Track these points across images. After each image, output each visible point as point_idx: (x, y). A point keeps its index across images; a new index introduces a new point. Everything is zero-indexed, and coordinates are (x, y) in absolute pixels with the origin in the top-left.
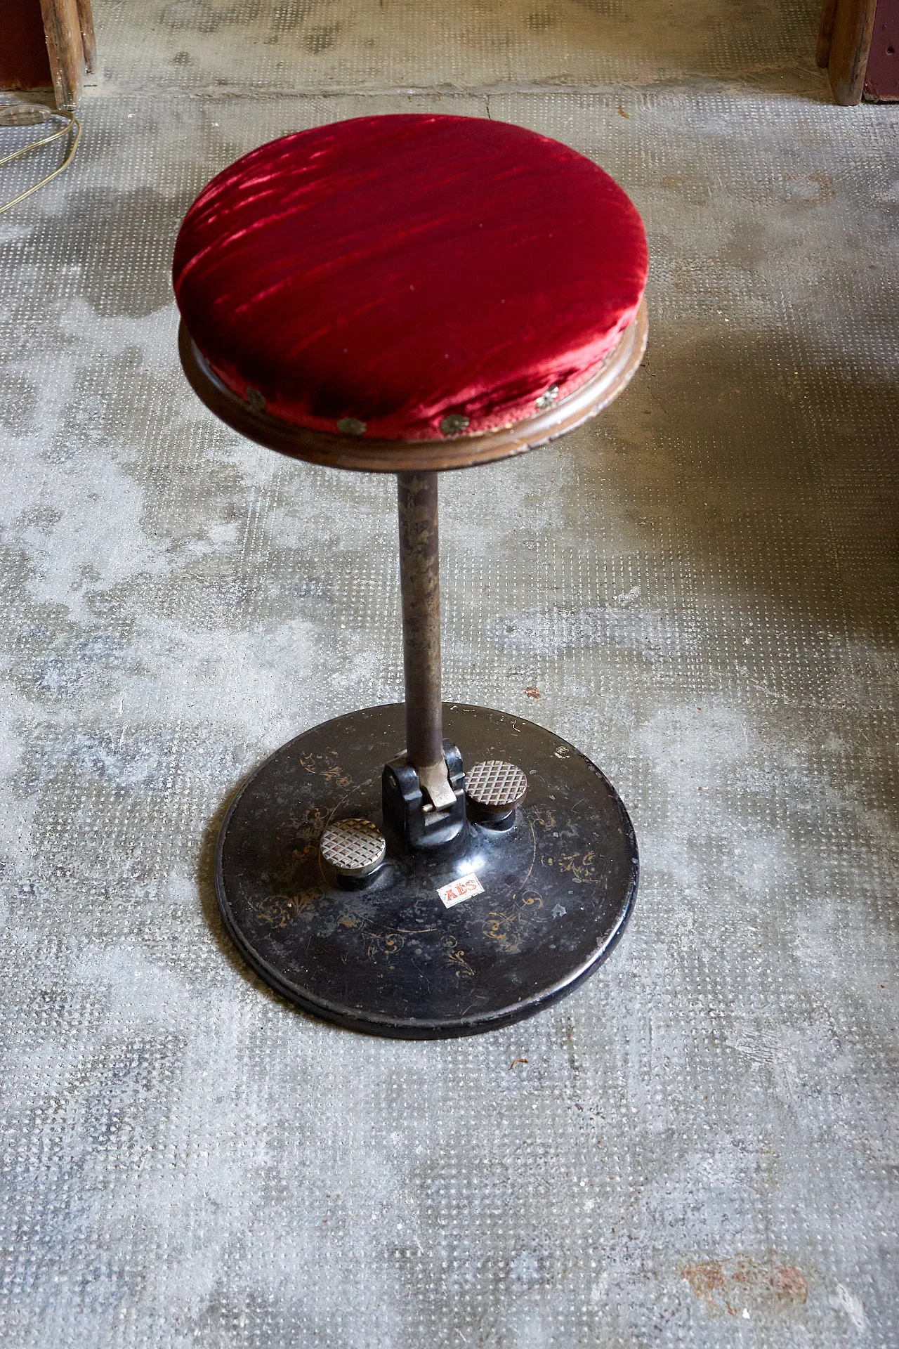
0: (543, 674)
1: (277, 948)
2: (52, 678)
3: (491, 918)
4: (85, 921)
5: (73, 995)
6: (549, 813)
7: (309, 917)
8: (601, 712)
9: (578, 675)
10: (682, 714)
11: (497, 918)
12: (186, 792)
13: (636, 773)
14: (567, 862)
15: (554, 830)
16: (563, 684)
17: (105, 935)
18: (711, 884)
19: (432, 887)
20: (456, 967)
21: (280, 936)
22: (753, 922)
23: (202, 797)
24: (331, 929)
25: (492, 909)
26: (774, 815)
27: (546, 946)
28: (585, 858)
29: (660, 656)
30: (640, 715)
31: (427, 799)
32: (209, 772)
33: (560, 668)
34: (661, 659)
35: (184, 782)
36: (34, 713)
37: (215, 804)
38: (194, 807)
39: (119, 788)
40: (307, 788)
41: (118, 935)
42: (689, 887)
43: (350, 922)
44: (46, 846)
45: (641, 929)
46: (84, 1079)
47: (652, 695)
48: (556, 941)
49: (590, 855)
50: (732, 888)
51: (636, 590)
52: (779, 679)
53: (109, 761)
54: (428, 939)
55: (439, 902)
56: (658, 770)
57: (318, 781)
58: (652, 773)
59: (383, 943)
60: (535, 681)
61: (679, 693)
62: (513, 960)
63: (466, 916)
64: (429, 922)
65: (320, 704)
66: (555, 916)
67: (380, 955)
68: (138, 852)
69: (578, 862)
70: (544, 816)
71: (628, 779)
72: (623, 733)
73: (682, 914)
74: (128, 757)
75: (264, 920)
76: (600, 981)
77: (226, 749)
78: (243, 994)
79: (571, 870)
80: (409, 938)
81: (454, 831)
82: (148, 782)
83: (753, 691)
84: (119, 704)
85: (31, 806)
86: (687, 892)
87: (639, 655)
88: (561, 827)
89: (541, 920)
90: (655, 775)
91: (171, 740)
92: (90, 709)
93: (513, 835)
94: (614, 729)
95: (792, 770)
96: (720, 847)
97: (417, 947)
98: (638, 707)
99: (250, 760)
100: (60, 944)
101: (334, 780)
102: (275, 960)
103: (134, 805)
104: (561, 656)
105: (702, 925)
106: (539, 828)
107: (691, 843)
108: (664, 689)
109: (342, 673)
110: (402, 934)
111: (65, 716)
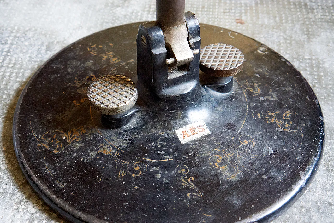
0: (246, 13)
1: (48, 169)
3: (215, 153)
6: (256, 85)
7: (77, 146)
8: (284, 32)
9: (268, 14)
11: (220, 153)
12: (11, 66)
13: (312, 66)
14: (272, 117)
15: (260, 95)
16: (258, 18)
19: (170, 128)
20: (187, 189)
21: (52, 159)
23: (21, 69)
24: (92, 155)
25: (216, 146)
27: (259, 176)
28: (284, 115)
29: (318, 6)
30: (310, 36)
31: (170, 54)
32: (29, 55)
33: (256, 10)
34: (320, 7)
35: (10, 60)
37: (28, 73)
38: (14, 74)
40: (90, 63)
43: (107, 151)
45: (330, 168)
47: (316, 25)
48: (267, 173)
49: (288, 113)
54: (166, 167)
55: (176, 140)
56: (326, 65)
57: (97, 59)
58: (323, 67)
59: (131, 168)
60: (241, 16)
62: (233, 187)
63: (196, 151)
64: (168, 154)
65: (107, 22)
66: (265, 154)
67: (128, 177)
69: (279, 117)
70: (252, 87)
71: (306, 70)
72: (300, 44)
75: (42, 147)
76: (302, 207)
77: (42, 44)
78: (18, 204)
79: (275, 123)
80: (152, 165)
81: (190, 86)
87: (306, 5)
88: (265, 93)
89: (254, 156)
90: (325, 69)
91: (9, 37)
93: (232, 97)
94: (293, 42)
97: (157, 172)
98: (308, 30)
99: (57, 49)
101: (108, 59)
102: (45, 178)
104: (256, 4)
106: (250, 94)
108: (324, 22)
109: (123, 8)
110: (146, 162)
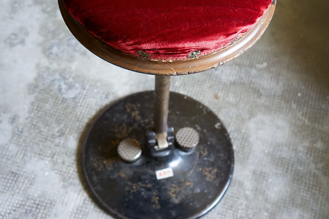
0: (222, 90)
1: (95, 178)
2: (55, 50)
4: (36, 148)
5: (22, 175)
6: (206, 149)
7: (110, 169)
8: (238, 110)
9: (235, 93)
10: (267, 118)
11: (174, 188)
12: (86, 106)
14: (206, 171)
15: (206, 156)
16: (228, 96)
17: (41, 155)
18: (257, 191)
19: (154, 170)
20: (154, 203)
21: (97, 174)
22: (267, 211)
23: (90, 109)
24: (116, 175)
25: (173, 183)
26: (288, 169)
27: (189, 203)
28: (213, 171)
31: (157, 144)
32: (96, 100)
33: (229, 89)
35: (86, 102)
36: (45, 62)
38: (86, 112)
39: (64, 98)
40: (125, 117)
41: (46, 156)
42: (248, 190)
43: (123, 175)
44: (32, 115)
45: (226, 203)
46: (15, 211)
47: (258, 108)
48: (192, 202)
49: (215, 170)
50: (263, 195)
51: (265, 64)
52: (306, 113)
53: (64, 87)
54: (148, 189)
55: (155, 176)
56: (251, 139)
57: (129, 115)
58: (249, 140)
59: (132, 187)
60: (218, 92)
61: (268, 109)
62: (175, 206)
63: (163, 184)
64: (150, 183)
66: (195, 192)
67: (129, 192)
68: (62, 125)
69: (210, 172)
70: (204, 150)
71: (239, 140)
73: (243, 201)
74: (70, 87)
75: (94, 166)
79: (207, 175)
80: (141, 187)
82: (75, 98)
83: (295, 115)
84: (74, 66)
85: (32, 98)
86: (247, 192)
88: (208, 156)
89: (190, 192)
92: (64, 65)
93: (190, 155)
94: (240, 118)
95: (300, 152)
96: (264, 177)
97: (142, 191)
98: (251, 112)
100: (24, 154)
101: (135, 117)
102: (92, 182)
103: (67, 106)
104: (231, 84)
105: (248, 207)
106: (200, 155)
107: (254, 172)
108: (263, 106)
110: (139, 185)
111: (55, 66)
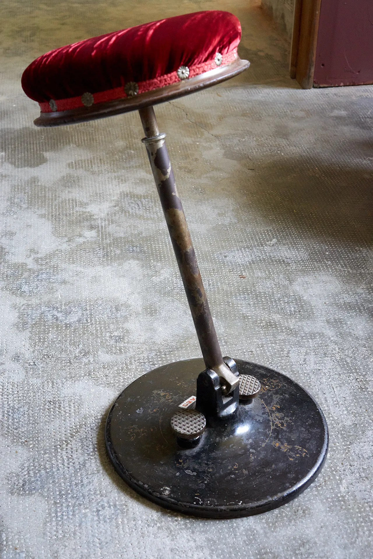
0: (244, 270)
2: (25, 288)
4: (63, 373)
5: (64, 401)
8: (274, 280)
9: (260, 269)
10: (309, 279)
12: (98, 323)
13: (296, 300)
16: (254, 273)
17: (72, 377)
18: (342, 335)
22: (364, 346)
23: (105, 324)
26: (359, 309)
29: (292, 261)
30: (291, 281)
32: (106, 315)
33: (251, 268)
34: (293, 262)
35: (95, 319)
36: (20, 301)
38: (103, 328)
39: (66, 324)
41: (80, 377)
42: (332, 337)
44: (37, 348)
45: (317, 353)
46: (77, 432)
47: (294, 274)
50: (351, 336)
51: (275, 240)
52: (345, 264)
53: (59, 315)
56: (305, 298)
58: (303, 299)
60: (241, 273)
61: (304, 272)
65: (149, 288)
68: (81, 346)
71: (293, 302)
72: (286, 287)
73: (332, 346)
74: (67, 313)
76: (305, 373)
77: (111, 307)
82: (79, 321)
83: (336, 269)
84: (58, 295)
85: (27, 334)
87: (284, 261)
90: (304, 301)
91: (86, 305)
92: (46, 298)
94: (281, 286)
95: (362, 294)
96: (341, 322)
98: (289, 278)
100: (53, 382)
103: (75, 329)
104: (250, 264)
105: (343, 349)
107: (328, 322)
108: (298, 271)
109: (156, 277)
111: (34, 301)
